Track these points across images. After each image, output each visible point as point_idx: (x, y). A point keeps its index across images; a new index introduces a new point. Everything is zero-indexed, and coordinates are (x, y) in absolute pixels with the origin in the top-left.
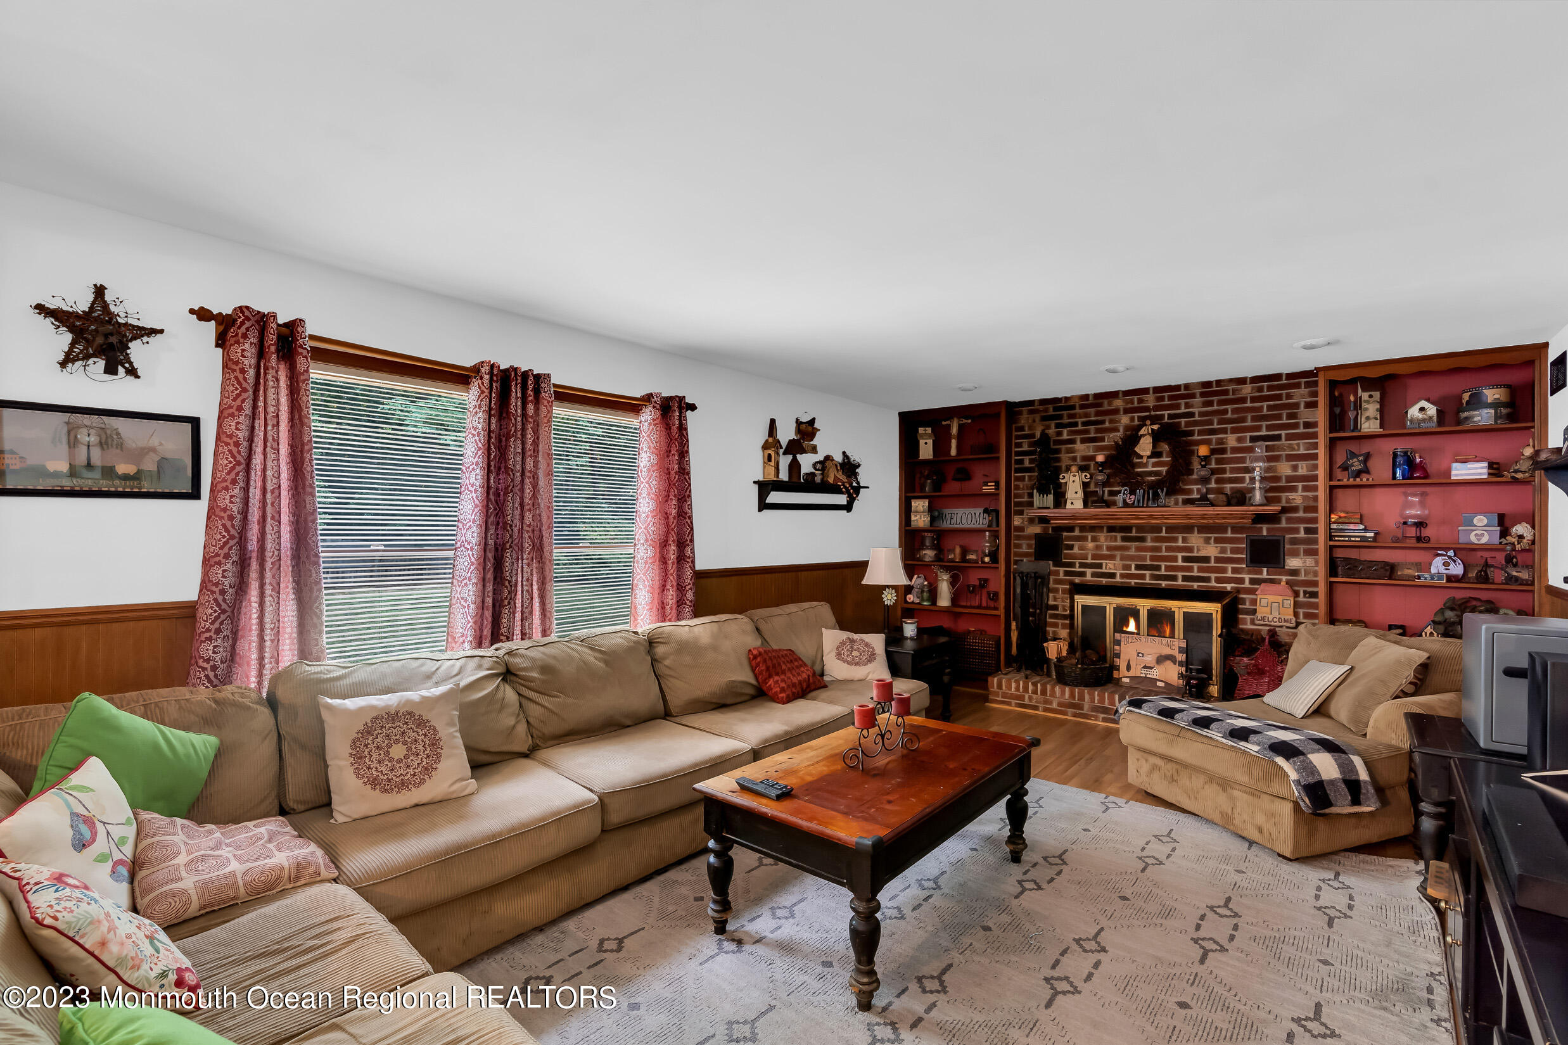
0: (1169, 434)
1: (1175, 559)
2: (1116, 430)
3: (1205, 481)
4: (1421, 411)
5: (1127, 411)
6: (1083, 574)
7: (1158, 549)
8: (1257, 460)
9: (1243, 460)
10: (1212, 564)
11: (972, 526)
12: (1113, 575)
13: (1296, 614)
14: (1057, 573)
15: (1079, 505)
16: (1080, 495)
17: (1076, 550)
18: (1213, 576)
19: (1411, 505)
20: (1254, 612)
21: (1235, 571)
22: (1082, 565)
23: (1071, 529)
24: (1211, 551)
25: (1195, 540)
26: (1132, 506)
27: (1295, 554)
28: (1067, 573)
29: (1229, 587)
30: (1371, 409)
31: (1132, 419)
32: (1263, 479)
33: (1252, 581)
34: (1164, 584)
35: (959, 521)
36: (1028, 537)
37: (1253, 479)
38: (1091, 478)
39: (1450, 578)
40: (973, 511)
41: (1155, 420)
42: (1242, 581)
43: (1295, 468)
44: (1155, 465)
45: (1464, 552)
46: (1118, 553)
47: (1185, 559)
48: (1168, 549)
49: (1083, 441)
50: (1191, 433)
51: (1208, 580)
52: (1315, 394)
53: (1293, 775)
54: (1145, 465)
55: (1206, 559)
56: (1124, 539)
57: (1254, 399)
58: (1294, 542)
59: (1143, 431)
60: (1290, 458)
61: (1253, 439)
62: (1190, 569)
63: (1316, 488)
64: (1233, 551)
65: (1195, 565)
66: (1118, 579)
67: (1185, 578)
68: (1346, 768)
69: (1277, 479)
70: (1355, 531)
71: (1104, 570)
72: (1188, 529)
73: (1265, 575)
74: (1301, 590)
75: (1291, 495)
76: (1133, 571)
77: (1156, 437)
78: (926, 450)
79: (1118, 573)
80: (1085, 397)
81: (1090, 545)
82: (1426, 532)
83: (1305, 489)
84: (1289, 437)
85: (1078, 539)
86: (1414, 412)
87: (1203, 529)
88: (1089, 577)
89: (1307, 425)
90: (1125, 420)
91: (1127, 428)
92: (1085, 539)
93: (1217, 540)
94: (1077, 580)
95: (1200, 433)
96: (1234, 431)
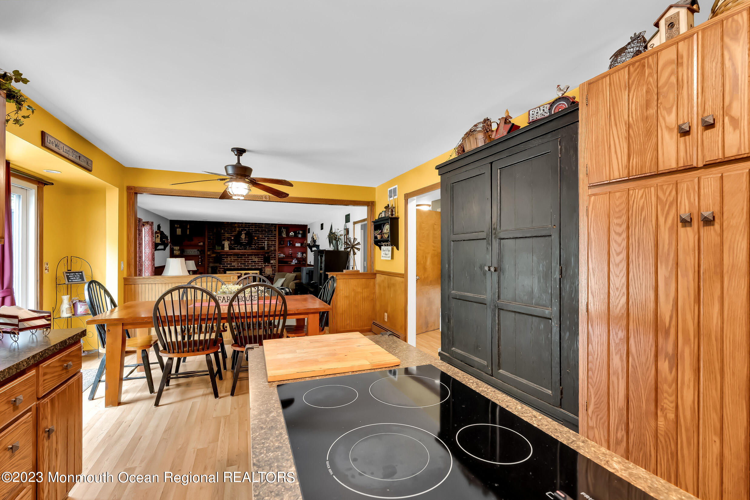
0: (248, 234)
1: (249, 262)
2: (236, 231)
3: (255, 245)
4: (292, 234)
5: (238, 227)
6: (227, 266)
7: (245, 260)
8: (266, 241)
9: (263, 240)
10: (257, 263)
11: (193, 254)
12: (235, 266)
13: (272, 272)
14: (220, 266)
15: (228, 249)
16: (228, 247)
17: (225, 260)
18: (257, 265)
19: (290, 251)
20: (265, 272)
21: (261, 264)
22: (227, 264)
23: (224, 255)
24: (256, 260)
25: (253, 257)
26: (241, 250)
27: (272, 260)
28: (223, 266)
29: (260, 267)
30: (285, 232)
31: (239, 229)
32: (267, 245)
33: (265, 266)
34: (246, 267)
35: (189, 253)
36: (212, 257)
37: (265, 245)
38: (230, 242)
39: (296, 263)
40: (194, 250)
41: (245, 230)
42: (262, 266)
43: (272, 243)
44: (245, 240)
45: (298, 259)
46: (236, 261)
47: (251, 262)
48: (248, 259)
49: (227, 233)
50: (253, 234)
51: (256, 266)
52: (276, 228)
53: (284, 292)
54: (242, 240)
55: (256, 262)
56: (237, 257)
57: (265, 228)
58: (272, 257)
59: (242, 233)
60: (271, 241)
61: (265, 236)
62: (252, 264)
63: (275, 247)
64: (261, 260)
65: (253, 263)
66: (236, 267)
67: (251, 266)
68: (289, 290)
69: (269, 245)
70: (282, 255)
71: (232, 265)
72: (252, 255)
73: (267, 265)
74: (273, 267)
75: (271, 248)
76: (240, 265)
77: (245, 234)
78: (179, 231)
79: (236, 265)
80: (228, 223)
81: (229, 259)
82: (292, 255)
83: (274, 247)
84: (271, 236)
85: (226, 257)
86: (291, 234)
87: (255, 255)
88: (229, 267)
89: (274, 234)
90: (238, 229)
91: (238, 231)
92: (228, 257)
93: (258, 257)
94: (226, 268)
95: (255, 234)
96: (261, 234)
